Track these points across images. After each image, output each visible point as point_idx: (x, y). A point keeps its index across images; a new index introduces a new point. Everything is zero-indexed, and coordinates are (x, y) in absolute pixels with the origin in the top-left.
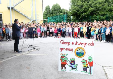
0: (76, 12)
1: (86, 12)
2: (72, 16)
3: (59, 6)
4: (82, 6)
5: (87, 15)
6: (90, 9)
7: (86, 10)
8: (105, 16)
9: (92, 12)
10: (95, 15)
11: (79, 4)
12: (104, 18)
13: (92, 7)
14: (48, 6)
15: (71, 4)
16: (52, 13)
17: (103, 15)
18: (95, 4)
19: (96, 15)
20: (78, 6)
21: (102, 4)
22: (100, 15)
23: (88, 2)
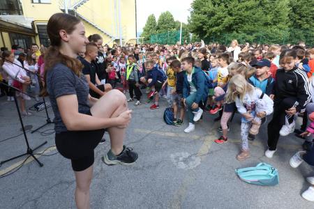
0: (201, 25)
1: (218, 25)
2: (192, 32)
3: (172, 16)
4: (213, 14)
5: (220, 32)
6: (226, 20)
7: (220, 21)
8: (254, 35)
9: (231, 25)
10: (235, 32)
11: (207, 9)
12: (251, 38)
13: (231, 15)
14: (153, 16)
15: (192, 10)
16: (158, 28)
17: (251, 33)
18: (238, 10)
19: (237, 32)
20: (205, 13)
21: (252, 11)
22: (245, 31)
23: (226, 6)
